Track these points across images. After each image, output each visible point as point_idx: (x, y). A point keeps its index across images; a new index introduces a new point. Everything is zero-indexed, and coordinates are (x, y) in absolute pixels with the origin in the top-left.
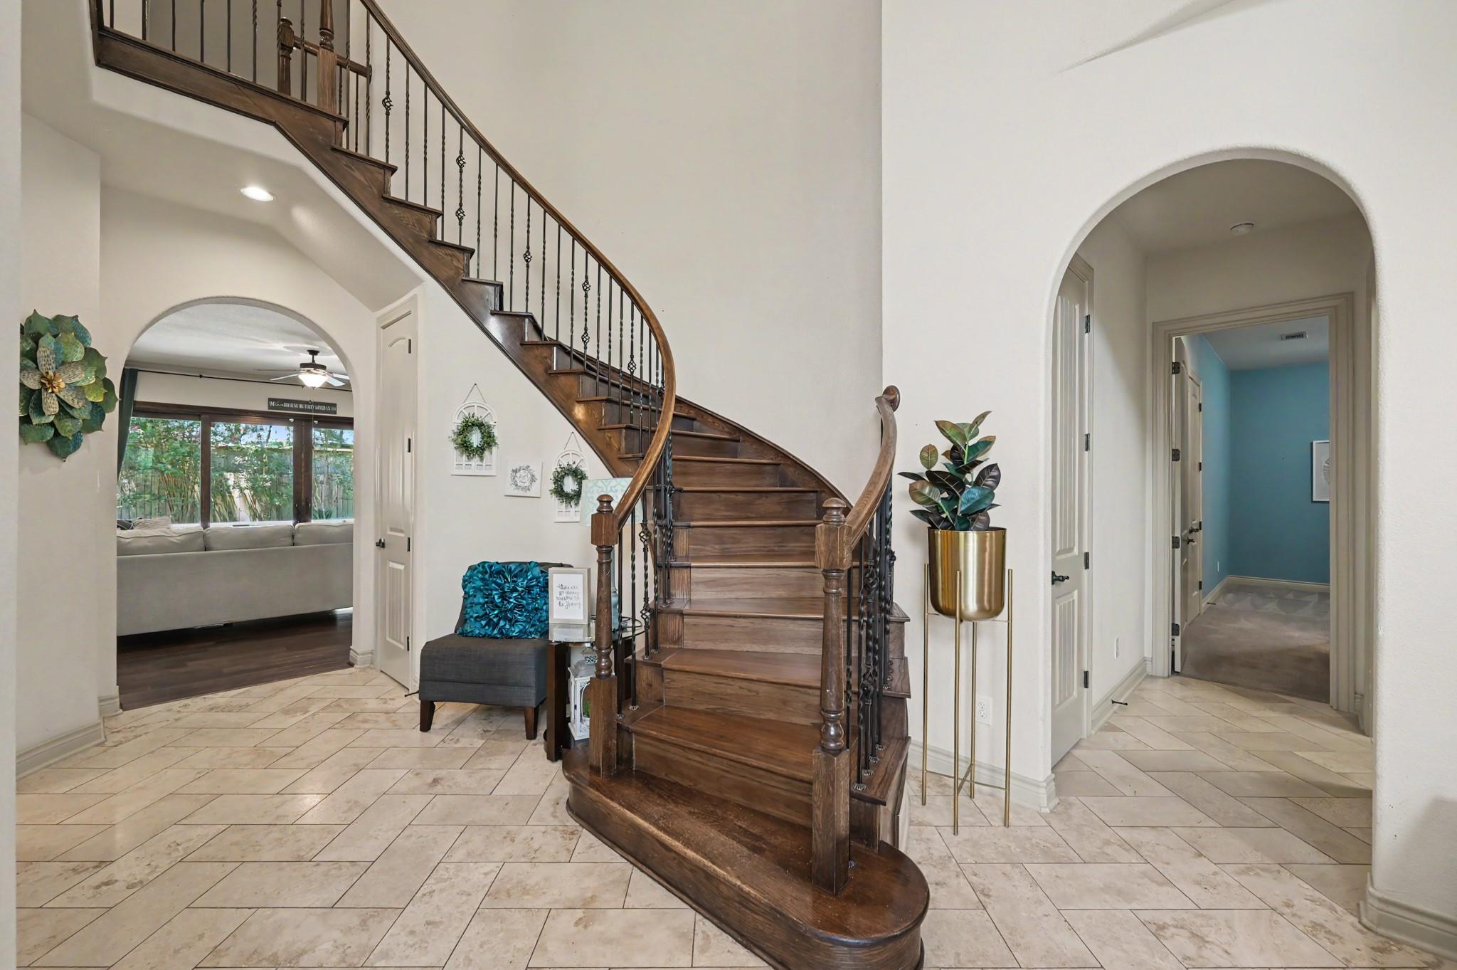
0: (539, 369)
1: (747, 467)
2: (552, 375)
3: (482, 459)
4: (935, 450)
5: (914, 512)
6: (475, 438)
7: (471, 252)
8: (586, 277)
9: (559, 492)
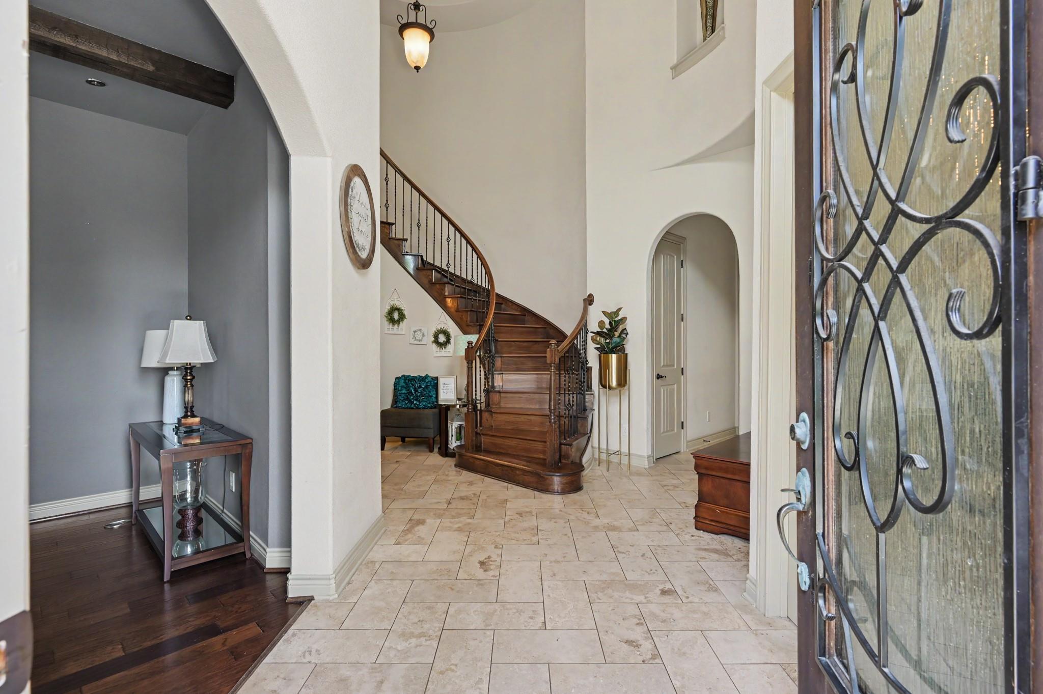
0: (425, 281)
1: (531, 329)
2: (431, 283)
3: (398, 326)
4: (604, 323)
5: (595, 348)
6: (396, 316)
7: (392, 224)
8: (448, 235)
9: (436, 341)
